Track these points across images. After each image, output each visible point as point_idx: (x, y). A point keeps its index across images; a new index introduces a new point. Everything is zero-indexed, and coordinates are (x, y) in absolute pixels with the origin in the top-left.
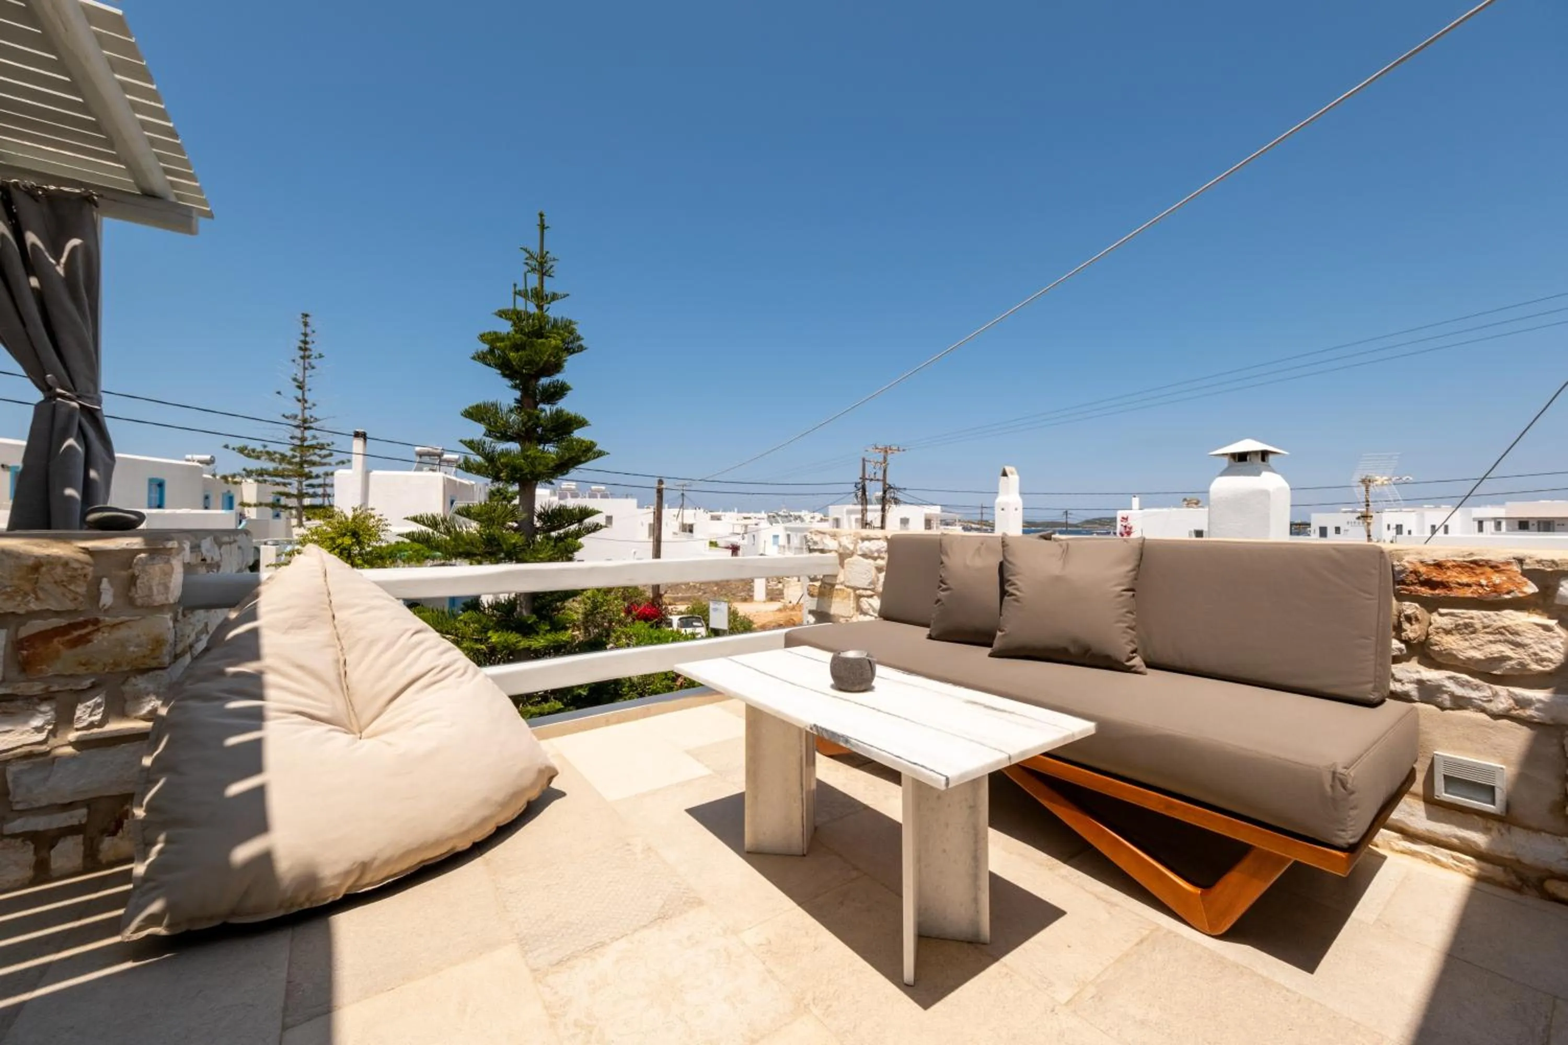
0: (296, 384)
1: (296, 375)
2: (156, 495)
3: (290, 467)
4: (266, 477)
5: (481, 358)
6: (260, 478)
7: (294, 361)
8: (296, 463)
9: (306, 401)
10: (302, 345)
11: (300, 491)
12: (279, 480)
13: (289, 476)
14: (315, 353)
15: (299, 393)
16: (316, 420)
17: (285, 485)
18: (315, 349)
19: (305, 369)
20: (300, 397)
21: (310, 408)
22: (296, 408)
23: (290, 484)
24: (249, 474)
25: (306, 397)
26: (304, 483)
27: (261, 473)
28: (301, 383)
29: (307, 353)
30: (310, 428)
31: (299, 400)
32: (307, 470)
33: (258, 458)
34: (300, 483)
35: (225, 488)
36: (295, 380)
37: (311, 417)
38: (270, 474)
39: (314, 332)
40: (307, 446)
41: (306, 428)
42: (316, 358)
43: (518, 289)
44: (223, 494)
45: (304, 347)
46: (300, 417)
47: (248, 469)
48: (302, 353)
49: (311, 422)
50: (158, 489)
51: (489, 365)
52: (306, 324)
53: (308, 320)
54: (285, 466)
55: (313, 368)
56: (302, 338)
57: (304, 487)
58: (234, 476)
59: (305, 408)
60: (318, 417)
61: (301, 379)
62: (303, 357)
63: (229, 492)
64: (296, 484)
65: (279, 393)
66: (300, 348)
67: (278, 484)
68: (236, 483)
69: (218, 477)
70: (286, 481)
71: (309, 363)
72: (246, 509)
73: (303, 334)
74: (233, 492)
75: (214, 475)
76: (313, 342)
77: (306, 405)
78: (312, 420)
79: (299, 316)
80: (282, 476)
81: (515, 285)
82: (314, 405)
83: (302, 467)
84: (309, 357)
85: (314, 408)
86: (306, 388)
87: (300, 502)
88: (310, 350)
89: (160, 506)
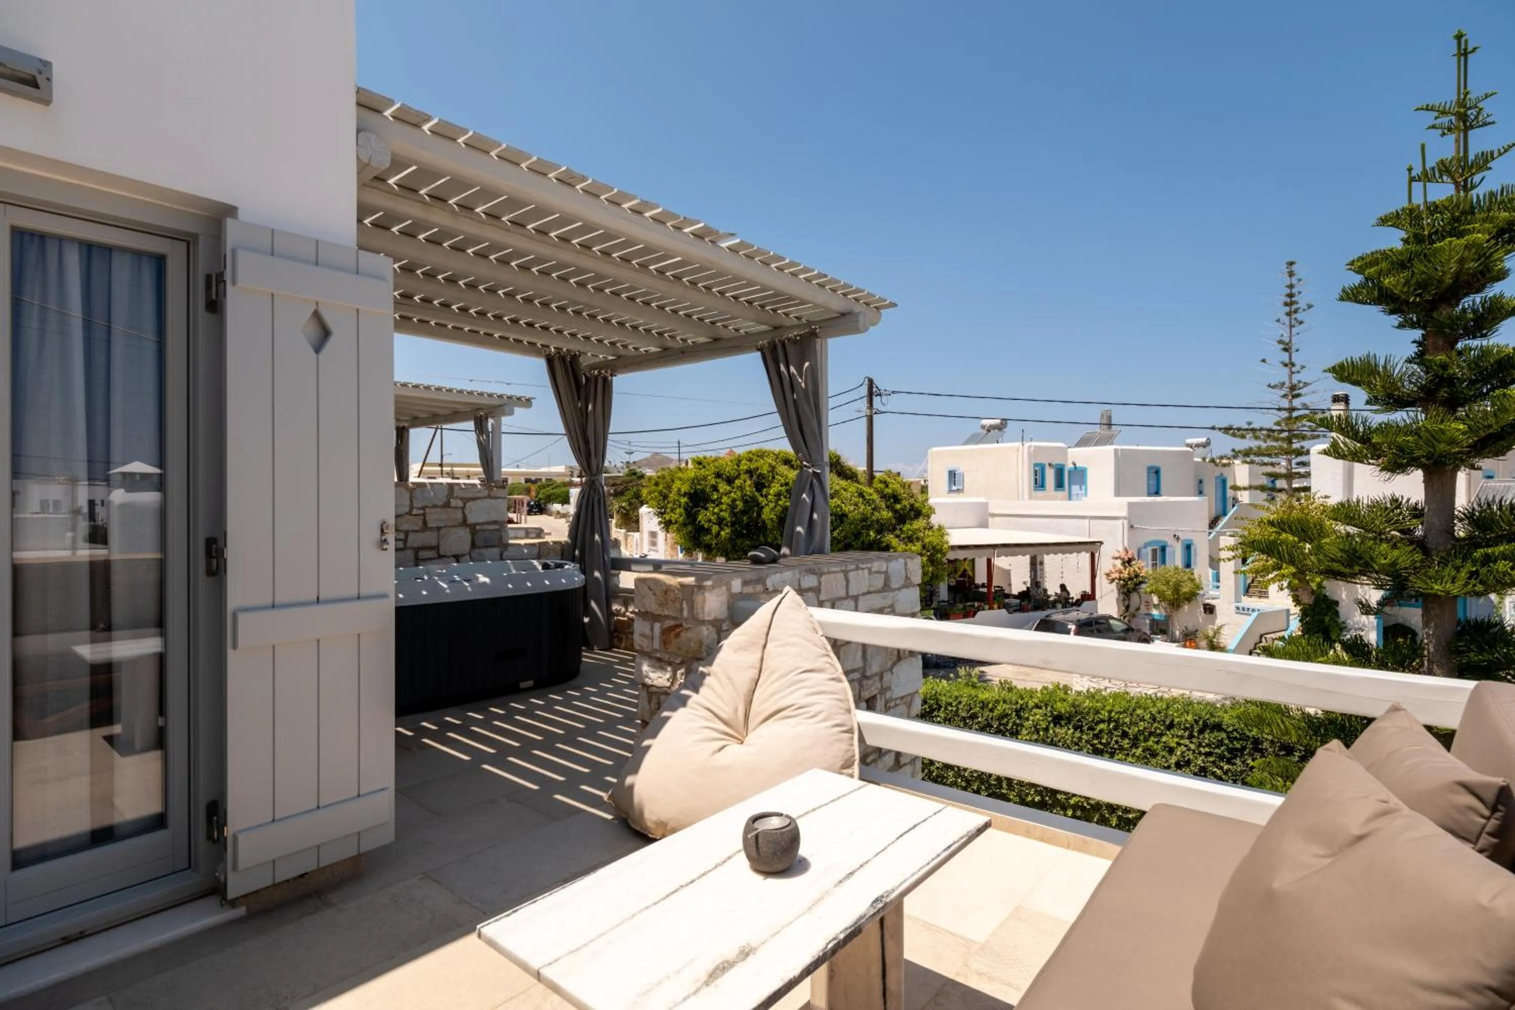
0: (1282, 346)
1: (1282, 335)
2: (1153, 482)
3: (1275, 444)
4: (1252, 457)
5: (1351, 296)
6: (1248, 459)
7: (1278, 321)
8: (1283, 439)
9: (1293, 365)
10: (1288, 300)
11: (1289, 470)
12: (1266, 459)
13: (1276, 455)
14: (1302, 305)
15: (1285, 357)
16: (1306, 384)
17: (1273, 465)
18: (1302, 301)
19: (1291, 326)
20: (1287, 361)
21: (1298, 372)
22: (1282, 375)
23: (1279, 464)
24: (1236, 454)
25: (1293, 360)
26: (1294, 462)
27: (1247, 453)
28: (1287, 344)
29: (1294, 307)
30: (1298, 395)
31: (1286, 365)
32: (1295, 446)
33: (1243, 437)
34: (1290, 461)
35: (1218, 471)
36: (1281, 342)
37: (1300, 382)
38: (1256, 454)
39: (1300, 280)
40: (1297, 418)
41: (1295, 397)
42: (1304, 310)
43: (1414, 173)
44: (1216, 478)
45: (1290, 301)
46: (1287, 384)
47: (1237, 450)
48: (1287, 309)
49: (1300, 389)
50: (1155, 476)
51: (1365, 303)
52: (1291, 274)
53: (1294, 267)
54: (1270, 443)
55: (1301, 323)
56: (1288, 291)
57: (1294, 466)
58: (1222, 458)
59: (1292, 373)
60: (1307, 381)
61: (1287, 340)
62: (1289, 314)
63: (1222, 474)
64: (1284, 463)
65: (1264, 361)
66: (1286, 304)
67: (1265, 464)
68: (1224, 465)
69: (1207, 460)
70: (1274, 460)
71: (1296, 319)
72: (1239, 493)
73: (1287, 286)
74: (1225, 475)
75: (1204, 459)
76: (1300, 293)
77: (1294, 369)
78: (1301, 385)
79: (1284, 267)
80: (1269, 455)
81: (1410, 170)
82: (1303, 367)
83: (1290, 442)
84: (1296, 311)
85: (1303, 371)
86: (1294, 348)
87: (1290, 484)
88: (1296, 303)
89: (1157, 493)
